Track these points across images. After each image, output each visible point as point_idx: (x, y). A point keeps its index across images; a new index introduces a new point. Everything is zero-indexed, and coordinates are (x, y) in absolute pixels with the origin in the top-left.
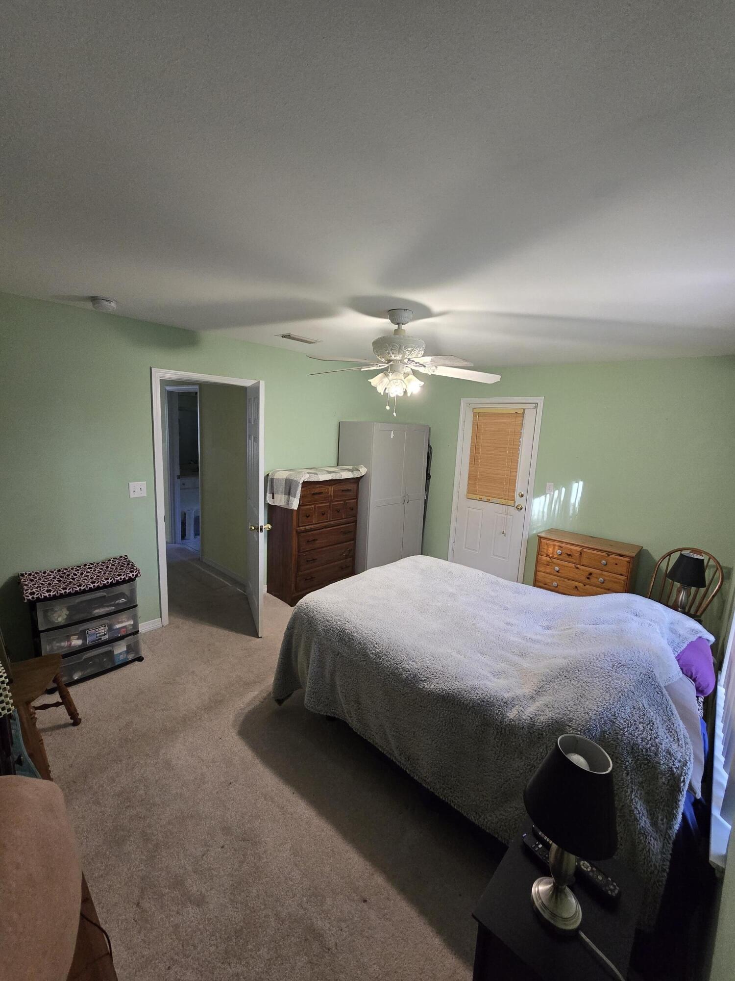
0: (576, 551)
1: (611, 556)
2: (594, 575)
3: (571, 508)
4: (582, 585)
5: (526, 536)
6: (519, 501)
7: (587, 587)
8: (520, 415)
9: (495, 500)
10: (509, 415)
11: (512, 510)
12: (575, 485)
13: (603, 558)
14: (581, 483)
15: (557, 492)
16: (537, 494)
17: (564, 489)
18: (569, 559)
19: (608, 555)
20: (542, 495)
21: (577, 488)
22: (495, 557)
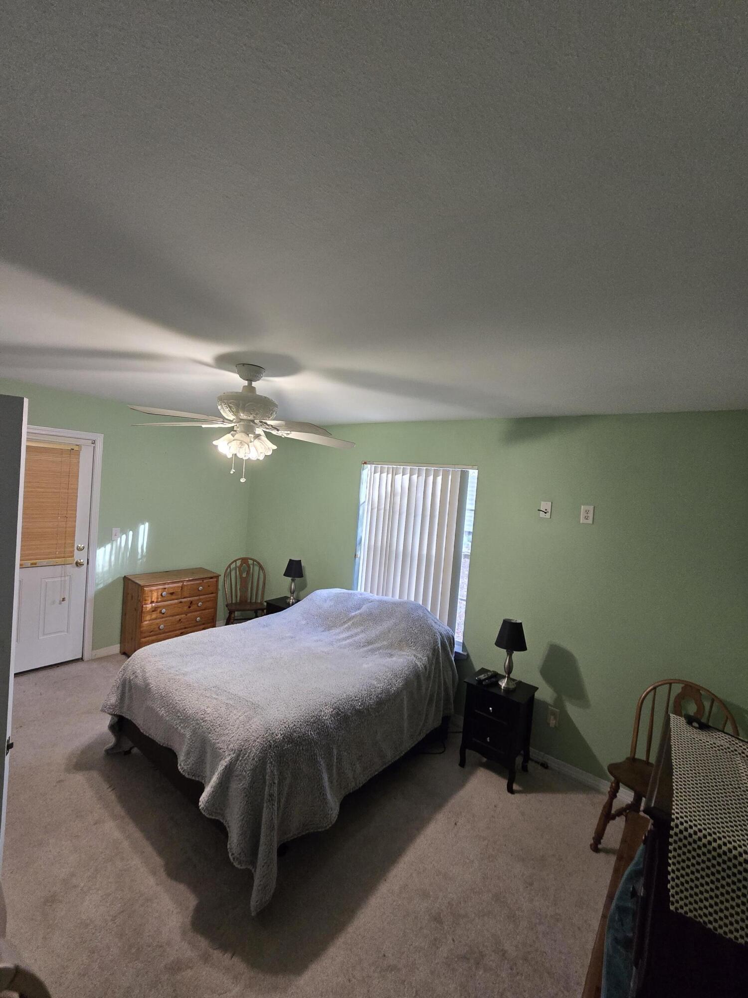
0: (178, 587)
1: (205, 581)
2: (193, 603)
3: (140, 550)
4: (185, 615)
5: (91, 593)
6: (80, 557)
7: (189, 615)
8: (74, 453)
9: (45, 562)
10: (62, 452)
11: (71, 569)
12: (142, 527)
13: (200, 585)
14: (147, 524)
15: (124, 537)
16: (102, 544)
17: (131, 533)
18: (173, 597)
19: (203, 581)
20: (108, 543)
21: (144, 529)
22: (48, 636)
